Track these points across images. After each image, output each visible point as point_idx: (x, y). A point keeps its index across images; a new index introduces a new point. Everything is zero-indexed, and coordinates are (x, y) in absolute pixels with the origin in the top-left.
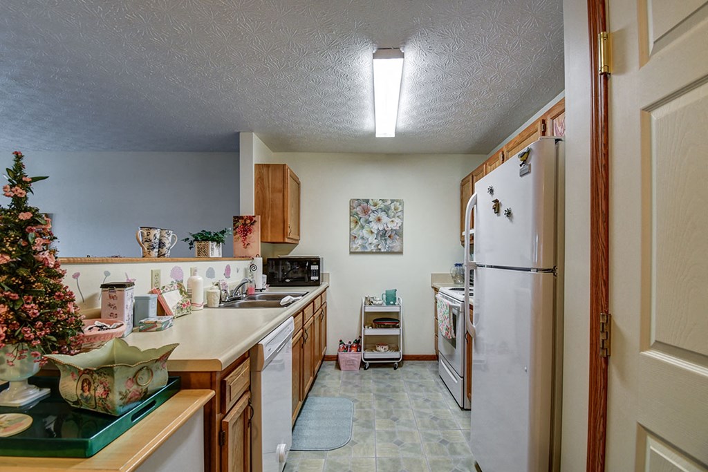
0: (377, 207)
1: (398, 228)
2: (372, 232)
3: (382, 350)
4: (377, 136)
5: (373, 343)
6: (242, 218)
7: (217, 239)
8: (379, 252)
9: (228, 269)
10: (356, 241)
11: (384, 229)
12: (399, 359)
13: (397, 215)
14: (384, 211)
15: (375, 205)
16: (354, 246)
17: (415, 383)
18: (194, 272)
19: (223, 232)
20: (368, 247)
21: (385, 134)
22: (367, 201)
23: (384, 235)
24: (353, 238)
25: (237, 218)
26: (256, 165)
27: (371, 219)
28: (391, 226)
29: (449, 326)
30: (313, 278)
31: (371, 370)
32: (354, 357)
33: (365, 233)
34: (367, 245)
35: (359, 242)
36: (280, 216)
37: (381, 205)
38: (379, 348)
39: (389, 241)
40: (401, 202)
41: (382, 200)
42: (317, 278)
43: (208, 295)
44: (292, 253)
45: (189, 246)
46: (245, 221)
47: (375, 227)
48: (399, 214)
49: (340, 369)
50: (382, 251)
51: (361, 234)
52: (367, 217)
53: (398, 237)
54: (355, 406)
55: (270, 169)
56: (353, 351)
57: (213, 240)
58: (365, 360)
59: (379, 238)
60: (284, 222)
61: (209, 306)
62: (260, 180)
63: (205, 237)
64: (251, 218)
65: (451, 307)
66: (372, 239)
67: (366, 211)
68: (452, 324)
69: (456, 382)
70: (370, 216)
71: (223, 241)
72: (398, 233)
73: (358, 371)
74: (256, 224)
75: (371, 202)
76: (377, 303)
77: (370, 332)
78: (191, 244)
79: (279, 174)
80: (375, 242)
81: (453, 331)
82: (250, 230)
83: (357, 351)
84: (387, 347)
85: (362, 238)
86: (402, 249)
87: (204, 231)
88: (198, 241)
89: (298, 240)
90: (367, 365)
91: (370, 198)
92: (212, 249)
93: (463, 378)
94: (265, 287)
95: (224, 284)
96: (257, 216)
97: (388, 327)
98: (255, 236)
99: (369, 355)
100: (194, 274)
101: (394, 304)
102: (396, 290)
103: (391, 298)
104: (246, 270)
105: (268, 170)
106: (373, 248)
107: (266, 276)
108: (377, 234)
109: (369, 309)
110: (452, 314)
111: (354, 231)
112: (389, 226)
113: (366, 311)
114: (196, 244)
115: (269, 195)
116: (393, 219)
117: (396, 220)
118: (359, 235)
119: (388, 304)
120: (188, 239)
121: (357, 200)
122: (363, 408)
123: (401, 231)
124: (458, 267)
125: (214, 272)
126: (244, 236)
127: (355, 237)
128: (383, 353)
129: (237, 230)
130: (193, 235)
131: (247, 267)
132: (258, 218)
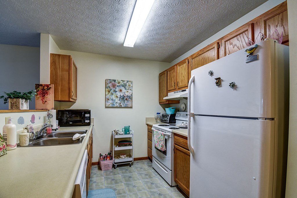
0: (120, 84)
1: (130, 95)
2: (117, 97)
3: (124, 157)
4: (124, 45)
5: (119, 154)
6: (41, 85)
7: (26, 97)
8: (120, 107)
9: (33, 118)
10: (109, 101)
11: (123, 95)
12: (132, 161)
13: (130, 88)
14: (124, 86)
15: (119, 83)
16: (108, 104)
17: (143, 174)
18: (8, 121)
19: (30, 93)
20: (115, 104)
21: (129, 45)
22: (115, 81)
23: (123, 98)
24: (107, 100)
25: (38, 86)
26: (50, 54)
27: (117, 90)
28: (127, 94)
29: (163, 145)
30: (86, 121)
31: (118, 168)
32: (109, 162)
33: (113, 97)
34: (114, 103)
35: (111, 101)
36: (67, 85)
37: (122, 83)
38: (122, 156)
39: (126, 102)
40: (132, 82)
41: (123, 81)
42: (88, 121)
43: (20, 137)
44: (72, 107)
45: (4, 102)
46: (44, 87)
47: (119, 94)
48: (131, 88)
49: (102, 170)
50: (123, 106)
51: (111, 98)
52: (114, 89)
53: (130, 100)
54: (116, 194)
55: (60, 57)
56: (108, 159)
57: (22, 98)
58: (115, 163)
59: (121, 100)
60: (69, 89)
61: (22, 145)
62: (53, 64)
63: (16, 96)
64: (47, 86)
65: (164, 135)
66: (117, 100)
67: (114, 86)
68: (165, 144)
69: (167, 173)
70: (116, 88)
71: (29, 99)
72: (130, 98)
73: (111, 170)
74: (51, 89)
75: (116, 81)
76: (121, 133)
77: (117, 149)
78: (6, 100)
79: (66, 61)
80: (119, 102)
81: (165, 147)
82: (47, 93)
83: (110, 159)
84: (125, 155)
85: (112, 100)
86: (132, 105)
87: (16, 92)
88: (11, 98)
89: (75, 100)
90: (116, 166)
91: (116, 79)
92: (22, 104)
93: (172, 171)
94: (57, 128)
95: (31, 128)
96: (52, 85)
97: (126, 145)
98: (50, 97)
99: (117, 161)
100: (9, 123)
101: (129, 133)
102: (130, 126)
103: (127, 130)
104: (45, 118)
105: (59, 58)
106: (118, 105)
107: (58, 121)
108: (120, 98)
109: (117, 137)
110: (164, 138)
111: (108, 96)
112: (126, 94)
113: (115, 138)
114: (9, 100)
115: (59, 73)
116: (128, 91)
117: (129, 91)
118: (110, 98)
119: (126, 133)
120: (3, 96)
121: (109, 80)
122: (121, 194)
123: (132, 96)
124: (158, 115)
125: (24, 120)
126: (43, 97)
127: (108, 99)
128: (124, 159)
129: (38, 93)
130: (7, 94)
131: (45, 115)
132: (52, 86)
